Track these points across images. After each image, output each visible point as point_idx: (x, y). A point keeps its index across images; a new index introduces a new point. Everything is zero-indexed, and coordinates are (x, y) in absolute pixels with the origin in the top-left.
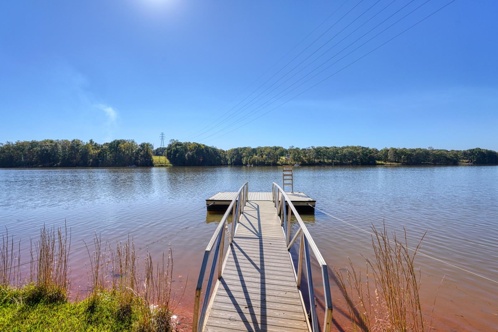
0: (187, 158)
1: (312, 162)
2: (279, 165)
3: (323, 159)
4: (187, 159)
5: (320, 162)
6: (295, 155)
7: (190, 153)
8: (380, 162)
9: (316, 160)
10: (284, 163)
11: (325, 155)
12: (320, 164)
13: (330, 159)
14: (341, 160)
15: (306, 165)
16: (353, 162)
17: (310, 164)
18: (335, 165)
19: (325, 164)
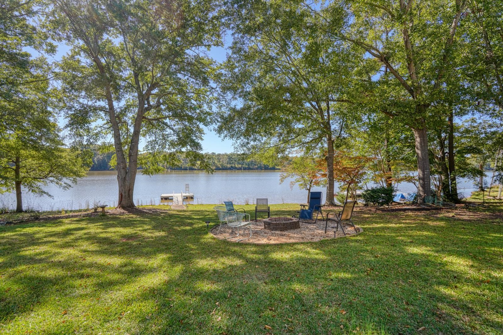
3: (235, 164)
5: (232, 167)
7: (100, 157)
8: (278, 168)
9: (228, 165)
11: (236, 161)
12: (232, 169)
13: (240, 164)
14: (249, 165)
15: (220, 169)
16: (258, 167)
17: (224, 169)
18: (244, 169)
19: (236, 168)
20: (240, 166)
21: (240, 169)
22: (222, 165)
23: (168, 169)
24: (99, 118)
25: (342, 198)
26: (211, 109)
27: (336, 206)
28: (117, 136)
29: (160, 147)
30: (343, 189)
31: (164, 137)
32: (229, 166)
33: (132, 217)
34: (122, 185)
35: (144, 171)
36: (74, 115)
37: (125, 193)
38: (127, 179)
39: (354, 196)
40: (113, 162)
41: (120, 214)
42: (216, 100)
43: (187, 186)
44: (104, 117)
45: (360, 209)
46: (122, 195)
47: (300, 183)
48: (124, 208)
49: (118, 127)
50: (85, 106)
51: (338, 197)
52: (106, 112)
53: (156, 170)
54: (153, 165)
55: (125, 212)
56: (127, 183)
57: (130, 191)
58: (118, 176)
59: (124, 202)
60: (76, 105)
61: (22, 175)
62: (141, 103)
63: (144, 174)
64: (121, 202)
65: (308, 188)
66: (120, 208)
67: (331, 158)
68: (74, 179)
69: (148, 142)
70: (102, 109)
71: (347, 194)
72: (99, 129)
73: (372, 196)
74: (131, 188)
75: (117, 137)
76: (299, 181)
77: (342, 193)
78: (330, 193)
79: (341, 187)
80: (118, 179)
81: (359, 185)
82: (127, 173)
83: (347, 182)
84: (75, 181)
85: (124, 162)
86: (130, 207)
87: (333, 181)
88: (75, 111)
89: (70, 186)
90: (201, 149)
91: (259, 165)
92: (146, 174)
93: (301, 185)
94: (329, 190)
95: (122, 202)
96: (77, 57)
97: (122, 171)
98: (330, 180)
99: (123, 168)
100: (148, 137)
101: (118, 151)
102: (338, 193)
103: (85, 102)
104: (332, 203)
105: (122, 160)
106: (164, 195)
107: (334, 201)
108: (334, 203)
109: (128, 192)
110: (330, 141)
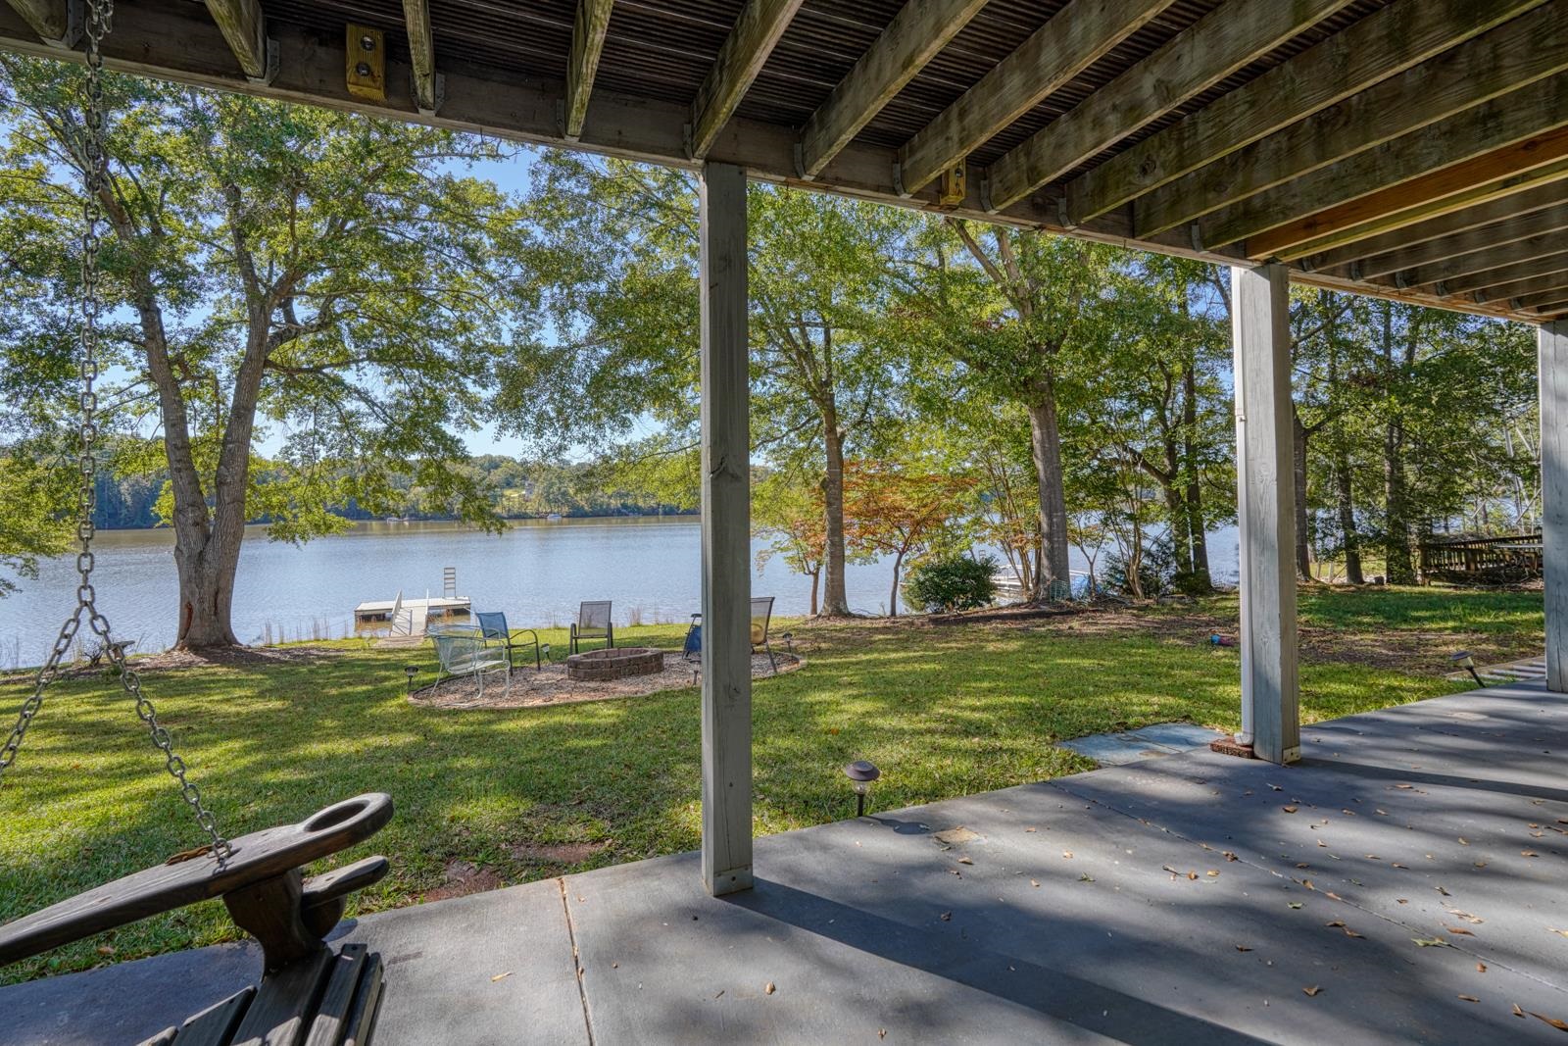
0: (129, 498)
1: (601, 506)
2: (502, 518)
4: (129, 503)
5: (624, 506)
6: (552, 485)
10: (516, 511)
12: (625, 512)
15: (585, 515)
17: (597, 514)
18: (665, 513)
19: (638, 511)
20: (653, 503)
21: (652, 512)
24: (115, 363)
26: (499, 338)
27: (851, 616)
28: (175, 422)
29: (335, 451)
31: (348, 421)
32: (615, 503)
33: (215, 674)
34: (190, 577)
35: (277, 531)
36: (21, 351)
37: (201, 601)
38: (209, 557)
40: (165, 505)
41: (177, 669)
42: (512, 310)
43: (450, 574)
44: (133, 359)
46: (190, 610)
47: (790, 554)
48: (195, 648)
49: (178, 393)
50: (64, 324)
52: (139, 345)
53: (317, 526)
54: (308, 511)
55: (198, 659)
56: (209, 571)
57: (220, 596)
58: (177, 548)
59: (197, 633)
60: (27, 318)
62: (258, 321)
63: (276, 539)
64: (187, 630)
65: (812, 569)
66: (182, 649)
67: (833, 483)
68: (27, 560)
69: (291, 438)
70: (122, 335)
72: (115, 400)
74: (222, 584)
75: (173, 425)
76: (783, 550)
78: (832, 580)
80: (177, 558)
82: (207, 538)
84: (30, 569)
85: (198, 504)
86: (217, 644)
88: (22, 339)
89: (10, 586)
92: (284, 538)
93: (792, 558)
94: (830, 573)
95: (192, 630)
96: (34, 160)
97: (194, 534)
98: (833, 544)
99: (196, 524)
100: (291, 419)
101: (179, 470)
103: (61, 311)
104: (838, 608)
105: (190, 499)
106: (367, 606)
107: (845, 603)
108: (846, 607)
109: (212, 599)
110: (832, 437)
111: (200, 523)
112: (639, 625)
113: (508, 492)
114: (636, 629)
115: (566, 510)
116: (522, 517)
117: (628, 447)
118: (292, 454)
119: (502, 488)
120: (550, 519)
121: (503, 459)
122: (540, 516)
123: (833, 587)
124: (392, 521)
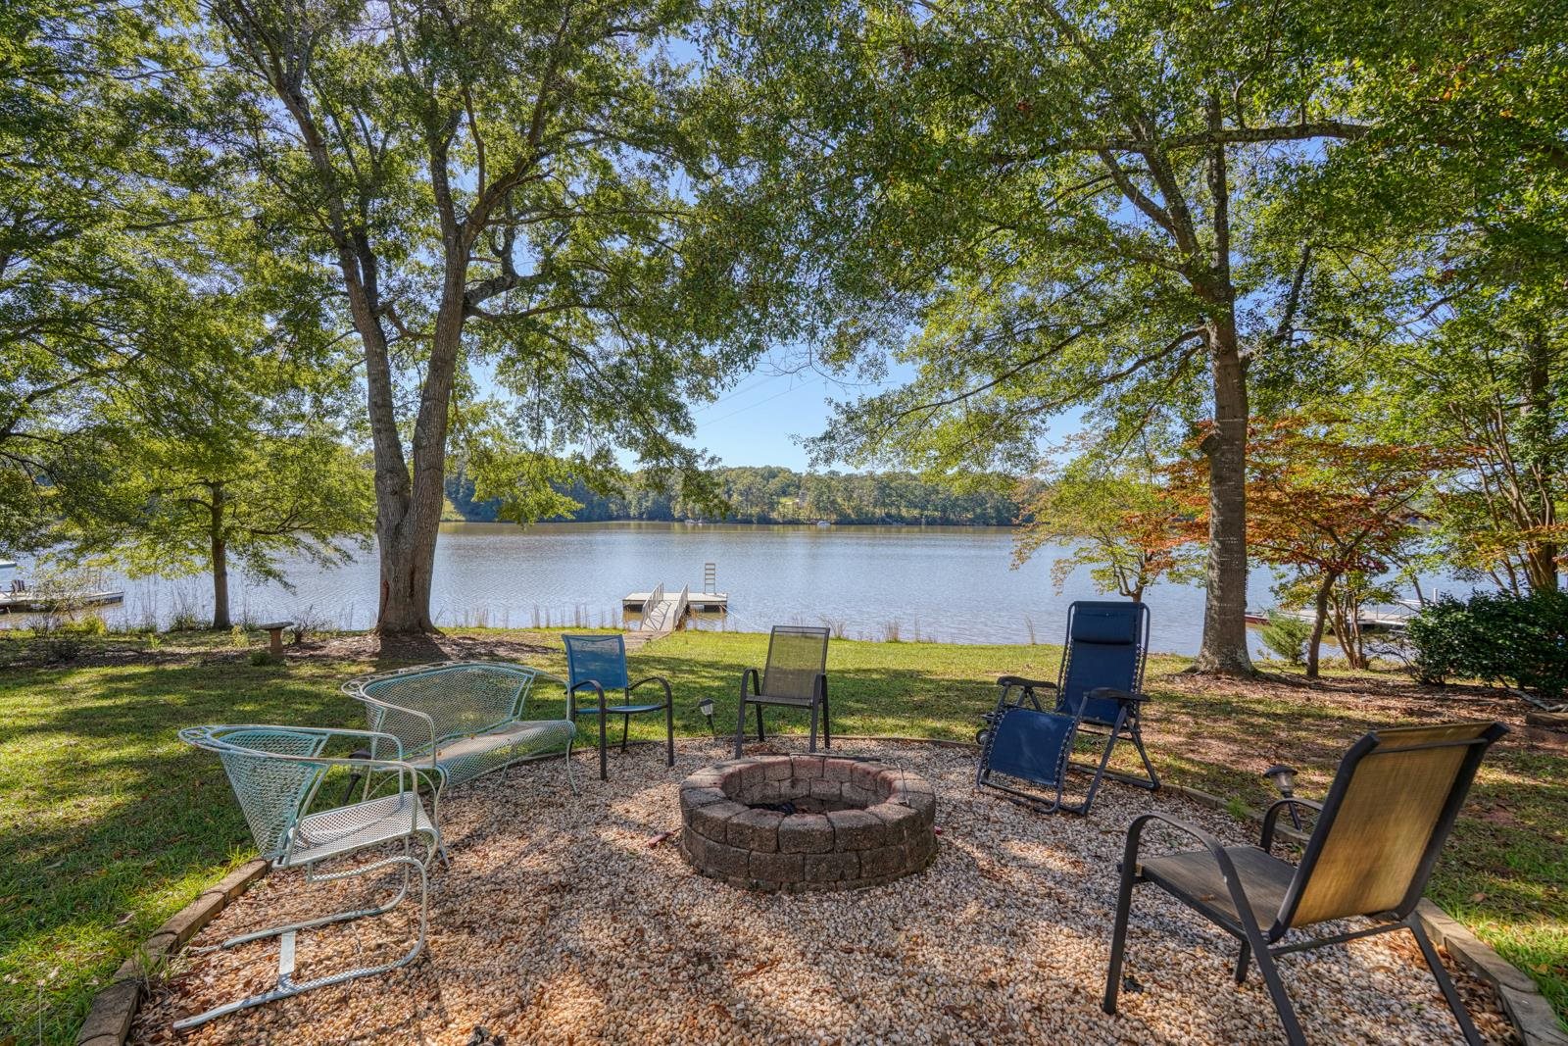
1: (867, 515)
2: (777, 523)
3: (898, 507)
5: (888, 515)
6: (821, 494)
9: (877, 510)
10: (790, 517)
11: (901, 496)
12: (888, 521)
13: (916, 507)
14: (944, 511)
15: (851, 523)
16: (977, 517)
17: (862, 521)
18: (928, 524)
19: (901, 520)
20: (916, 512)
21: (915, 522)
22: (858, 510)
23: (696, 519)
25: (1291, 634)
27: (1254, 676)
30: (1297, 597)
32: (879, 512)
34: (387, 551)
37: (397, 580)
38: (405, 530)
39: (1347, 631)
43: (710, 569)
45: (1410, 712)
46: (387, 590)
47: (1102, 566)
51: (1272, 630)
53: (542, 506)
54: (536, 489)
56: (405, 546)
57: (417, 576)
59: (393, 616)
61: (226, 522)
64: (383, 611)
65: (1132, 588)
66: (377, 635)
67: (1230, 441)
71: (1320, 623)
73: (1476, 637)
74: (418, 562)
75: (375, 381)
76: (1091, 560)
77: (1288, 615)
78: (1222, 611)
79: (1283, 587)
81: (1379, 581)
82: (405, 507)
83: (1322, 563)
86: (412, 632)
87: (1244, 554)
90: (688, 429)
91: (978, 510)
93: (1102, 573)
94: (1219, 599)
95: (388, 611)
97: (393, 503)
98: (1225, 549)
99: (395, 492)
102: (1272, 613)
104: (1234, 660)
105: (389, 464)
106: (634, 597)
107: (1246, 652)
108: (1248, 660)
109: (408, 578)
110: (1230, 362)
111: (399, 492)
112: (896, 641)
113: (783, 500)
114: (894, 645)
115: (834, 517)
116: (794, 522)
117: (881, 398)
118: (519, 426)
119: (778, 496)
120: (820, 525)
121: (781, 470)
122: (812, 523)
123: (1223, 623)
124: (689, 523)
